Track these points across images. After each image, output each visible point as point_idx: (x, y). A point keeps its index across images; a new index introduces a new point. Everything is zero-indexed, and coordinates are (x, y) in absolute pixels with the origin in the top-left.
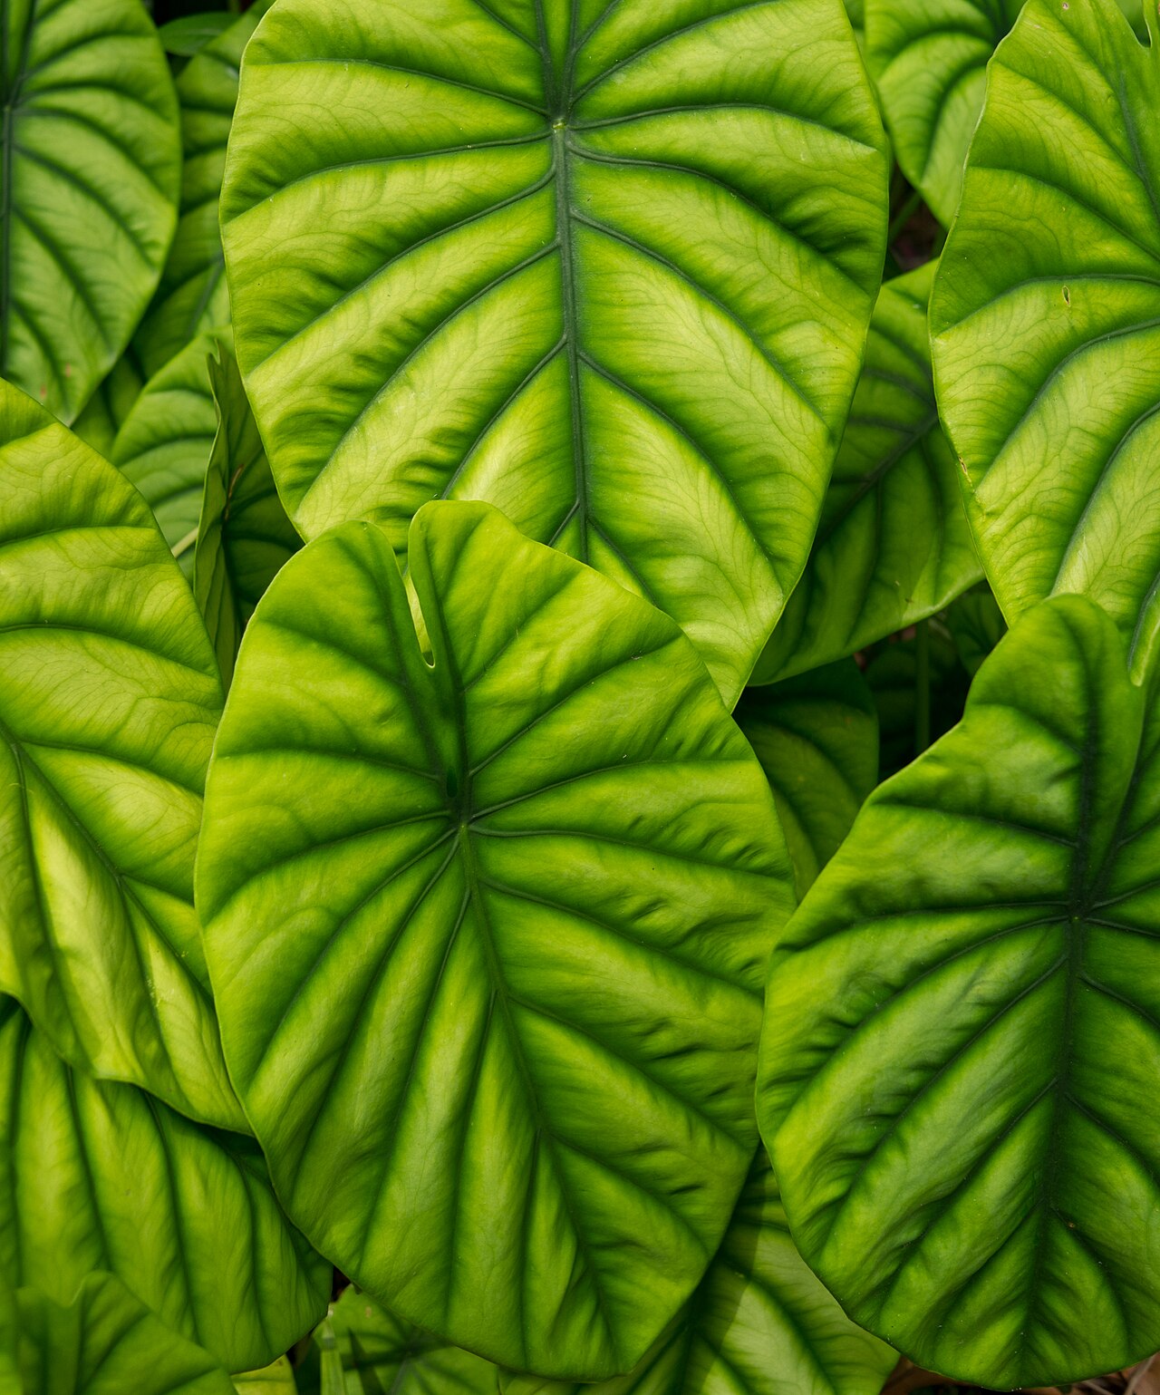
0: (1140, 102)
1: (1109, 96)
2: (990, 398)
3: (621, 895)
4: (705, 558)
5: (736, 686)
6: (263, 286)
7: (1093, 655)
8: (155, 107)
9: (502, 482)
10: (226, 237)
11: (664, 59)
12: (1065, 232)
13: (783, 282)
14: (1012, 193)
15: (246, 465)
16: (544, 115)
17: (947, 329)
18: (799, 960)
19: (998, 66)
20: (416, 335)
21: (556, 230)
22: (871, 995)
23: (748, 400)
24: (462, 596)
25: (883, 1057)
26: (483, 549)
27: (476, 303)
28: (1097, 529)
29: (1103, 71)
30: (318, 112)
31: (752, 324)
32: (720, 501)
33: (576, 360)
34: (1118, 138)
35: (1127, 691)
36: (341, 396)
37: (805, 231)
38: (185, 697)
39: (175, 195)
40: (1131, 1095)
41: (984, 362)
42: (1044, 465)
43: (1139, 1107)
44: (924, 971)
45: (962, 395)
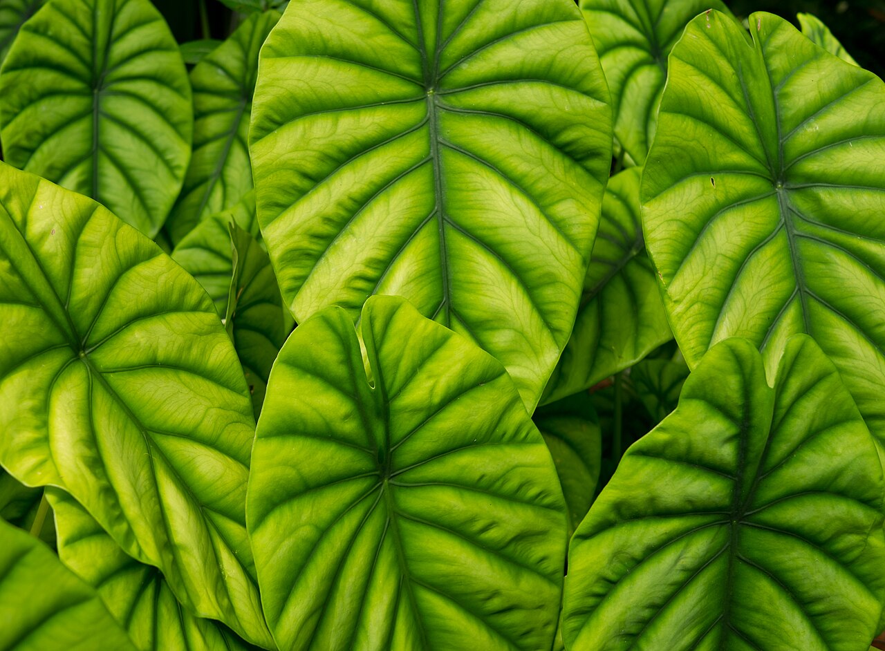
0: (750, 77)
1: (733, 74)
2: (674, 238)
3: (472, 520)
4: (516, 330)
5: (534, 401)
6: (272, 180)
7: (747, 370)
8: (178, 90)
9: (404, 288)
10: (251, 152)
11: (489, 55)
12: (712, 147)
13: (555, 177)
14: (683, 126)
15: (245, 286)
16: (422, 86)
17: (648, 201)
18: (587, 544)
19: (674, 58)
20: (355, 207)
21: (430, 149)
22: (625, 565)
23: (538, 242)
24: (390, 348)
25: (631, 600)
26: (400, 322)
27: (388, 189)
28: (733, 310)
29: (730, 61)
30: (301, 84)
31: (539, 200)
32: (523, 299)
33: (442, 220)
34: (738, 97)
35: (766, 390)
36: (315, 240)
37: (568, 149)
38: (232, 408)
39: (190, 140)
40: (764, 623)
41: (670, 218)
42: (704, 275)
43: (769, 630)
44: (654, 551)
45: (659, 237)
